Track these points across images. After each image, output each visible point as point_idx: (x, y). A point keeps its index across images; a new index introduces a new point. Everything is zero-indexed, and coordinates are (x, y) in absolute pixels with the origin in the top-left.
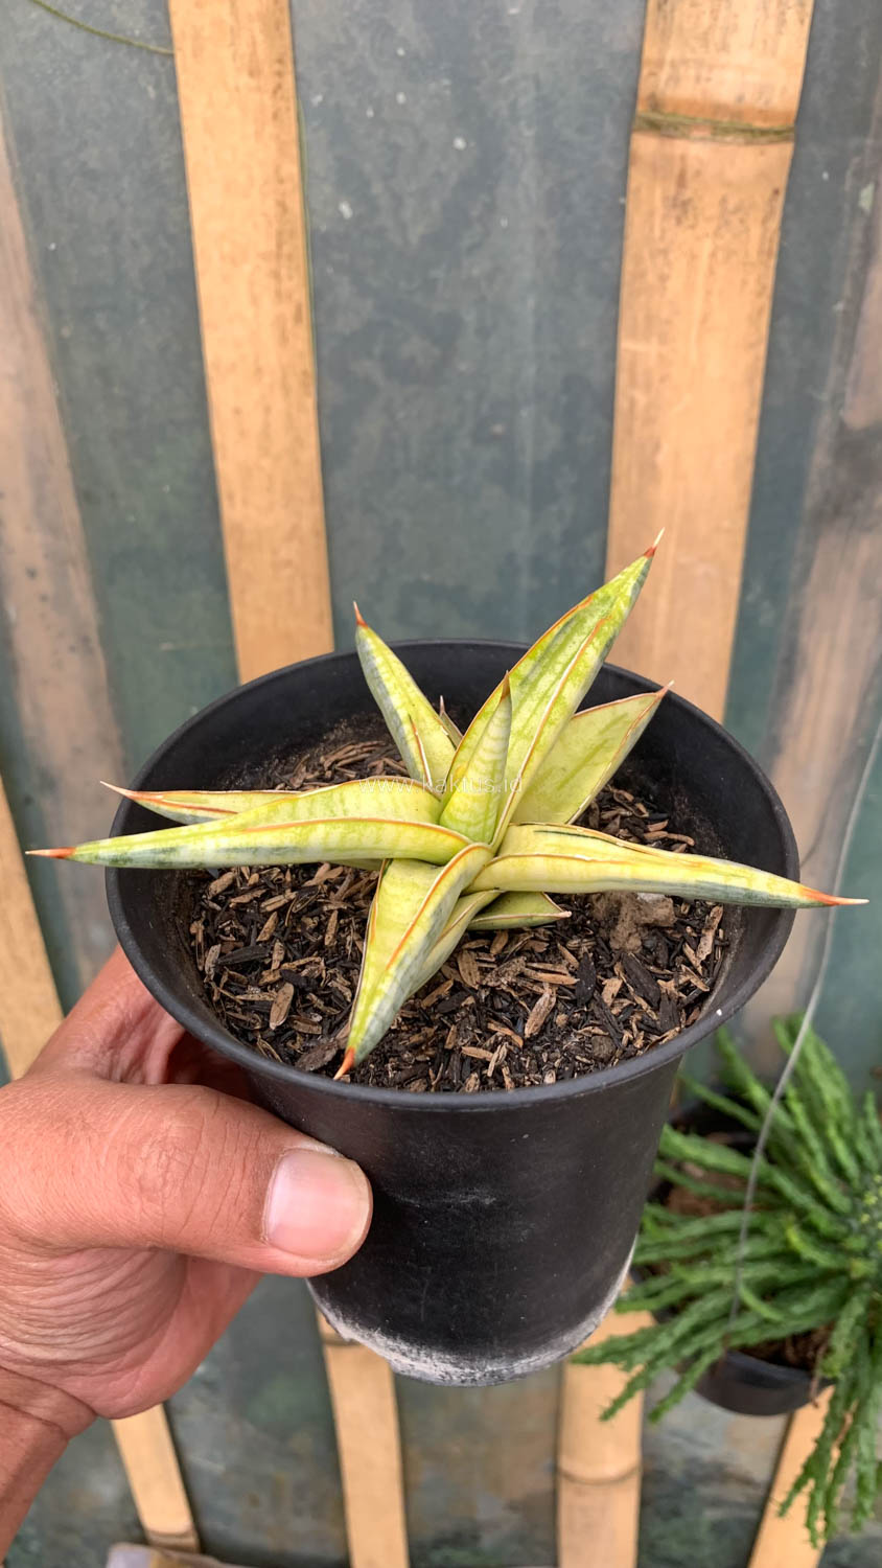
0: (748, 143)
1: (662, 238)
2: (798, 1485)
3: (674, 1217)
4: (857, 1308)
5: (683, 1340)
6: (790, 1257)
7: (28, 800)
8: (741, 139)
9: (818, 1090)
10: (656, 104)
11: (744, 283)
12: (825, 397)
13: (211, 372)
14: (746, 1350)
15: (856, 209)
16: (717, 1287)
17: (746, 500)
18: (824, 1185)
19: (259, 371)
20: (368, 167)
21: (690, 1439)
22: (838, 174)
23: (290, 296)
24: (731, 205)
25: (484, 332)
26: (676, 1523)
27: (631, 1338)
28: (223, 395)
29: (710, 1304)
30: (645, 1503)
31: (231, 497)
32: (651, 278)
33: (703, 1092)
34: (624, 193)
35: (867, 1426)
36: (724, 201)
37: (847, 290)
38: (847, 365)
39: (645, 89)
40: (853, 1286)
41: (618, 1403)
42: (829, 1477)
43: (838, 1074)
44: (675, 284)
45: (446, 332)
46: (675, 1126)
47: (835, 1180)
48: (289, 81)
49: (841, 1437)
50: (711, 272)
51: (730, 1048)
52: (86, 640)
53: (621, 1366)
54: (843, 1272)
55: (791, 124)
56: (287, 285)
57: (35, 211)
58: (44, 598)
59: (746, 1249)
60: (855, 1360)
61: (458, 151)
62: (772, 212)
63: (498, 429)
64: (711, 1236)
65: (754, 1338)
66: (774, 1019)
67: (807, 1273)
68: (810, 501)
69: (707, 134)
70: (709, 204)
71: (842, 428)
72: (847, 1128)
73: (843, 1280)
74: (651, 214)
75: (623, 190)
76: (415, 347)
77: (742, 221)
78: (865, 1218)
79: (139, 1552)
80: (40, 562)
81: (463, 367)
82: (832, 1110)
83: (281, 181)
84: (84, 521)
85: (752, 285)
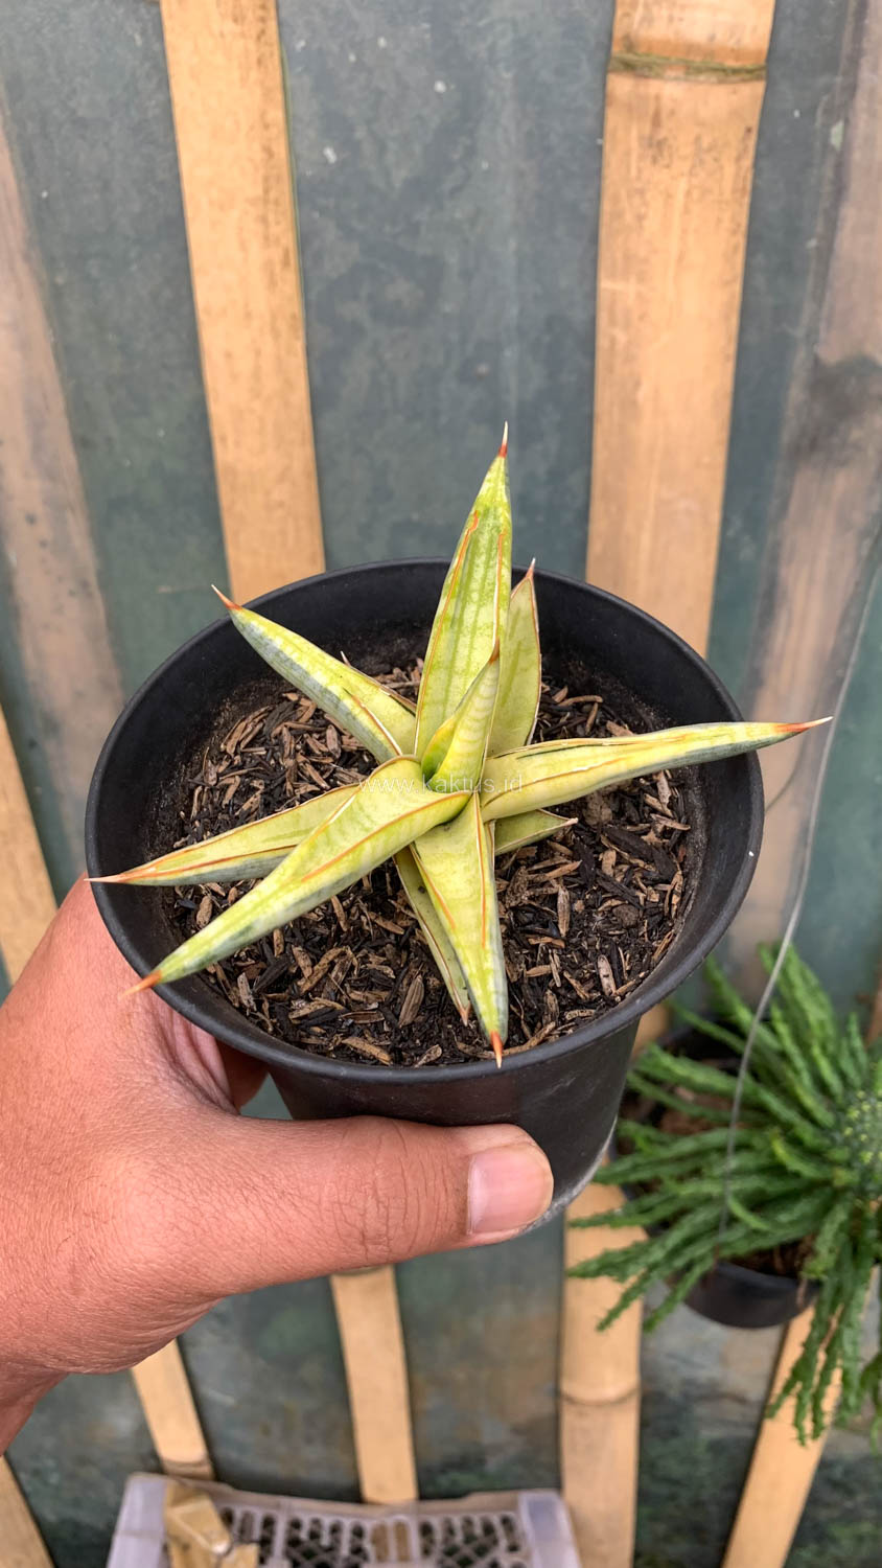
0: (721, 82)
1: (639, 178)
2: (787, 1389)
3: (665, 1137)
4: (840, 1215)
5: (675, 1252)
6: (777, 1170)
7: (32, 744)
8: (714, 79)
9: (802, 1011)
10: (630, 45)
11: (719, 220)
12: (799, 333)
13: (202, 316)
14: (737, 1261)
15: (826, 145)
16: (708, 1200)
17: (724, 435)
18: (810, 1100)
19: (248, 315)
20: (351, 112)
21: (687, 1362)
22: (809, 113)
23: (277, 240)
24: (706, 142)
25: (467, 275)
26: (675, 1443)
27: (625, 1252)
28: (215, 339)
29: (702, 1216)
30: (644, 1425)
31: (223, 439)
32: (629, 218)
33: (693, 1019)
34: (601, 135)
35: (850, 1325)
36: (698, 139)
37: (820, 227)
38: (819, 300)
39: (618, 32)
40: (837, 1195)
41: (614, 1314)
42: (816, 1380)
43: (823, 998)
44: (652, 224)
45: (431, 275)
46: (665, 1049)
47: (820, 1097)
48: (272, 26)
49: (827, 1341)
50: (686, 210)
51: (718, 975)
52: (85, 585)
53: (615, 1277)
54: (827, 1183)
55: (762, 62)
56: (275, 230)
57: (26, 161)
58: (43, 544)
59: (733, 1162)
60: (838, 1265)
61: (439, 95)
62: (745, 150)
63: (483, 369)
64: (700, 1154)
65: (743, 1248)
66: (760, 945)
67: (793, 1185)
68: (787, 436)
69: (681, 73)
70: (683, 143)
71: (817, 361)
72: (831, 1048)
73: (828, 1190)
74: (628, 154)
75: (600, 132)
76: (401, 290)
77: (716, 160)
78: (848, 1131)
79: (155, 1481)
80: (39, 510)
81: (448, 308)
82: (817, 1031)
83: (267, 127)
84: (81, 468)
85: (726, 224)
